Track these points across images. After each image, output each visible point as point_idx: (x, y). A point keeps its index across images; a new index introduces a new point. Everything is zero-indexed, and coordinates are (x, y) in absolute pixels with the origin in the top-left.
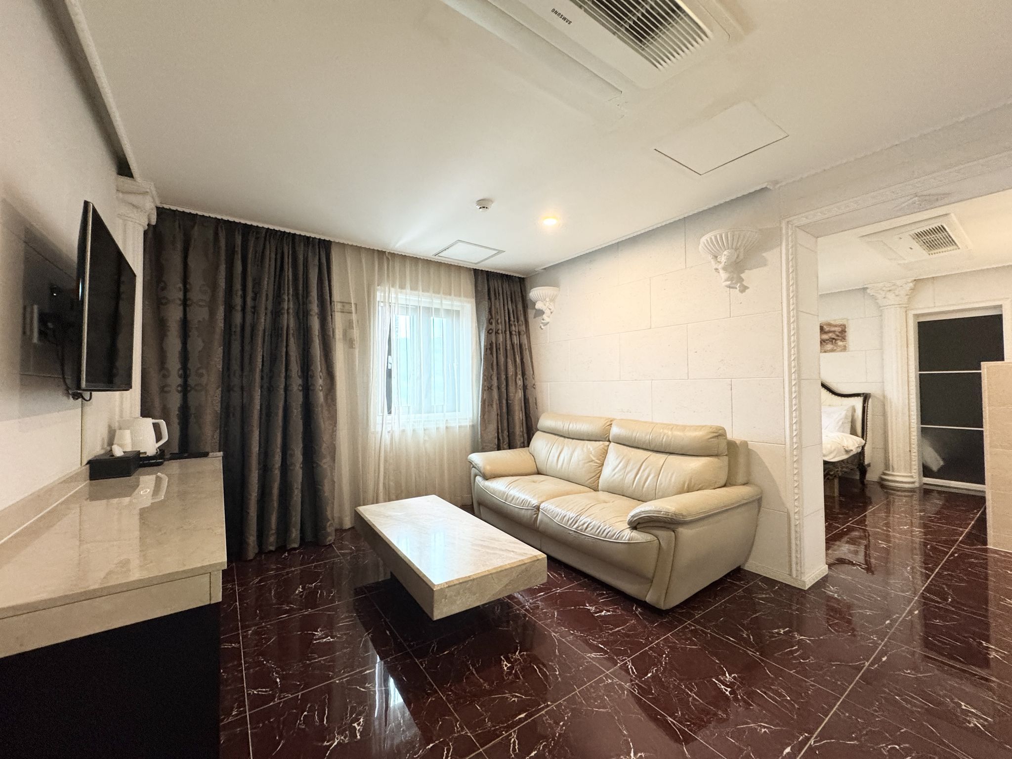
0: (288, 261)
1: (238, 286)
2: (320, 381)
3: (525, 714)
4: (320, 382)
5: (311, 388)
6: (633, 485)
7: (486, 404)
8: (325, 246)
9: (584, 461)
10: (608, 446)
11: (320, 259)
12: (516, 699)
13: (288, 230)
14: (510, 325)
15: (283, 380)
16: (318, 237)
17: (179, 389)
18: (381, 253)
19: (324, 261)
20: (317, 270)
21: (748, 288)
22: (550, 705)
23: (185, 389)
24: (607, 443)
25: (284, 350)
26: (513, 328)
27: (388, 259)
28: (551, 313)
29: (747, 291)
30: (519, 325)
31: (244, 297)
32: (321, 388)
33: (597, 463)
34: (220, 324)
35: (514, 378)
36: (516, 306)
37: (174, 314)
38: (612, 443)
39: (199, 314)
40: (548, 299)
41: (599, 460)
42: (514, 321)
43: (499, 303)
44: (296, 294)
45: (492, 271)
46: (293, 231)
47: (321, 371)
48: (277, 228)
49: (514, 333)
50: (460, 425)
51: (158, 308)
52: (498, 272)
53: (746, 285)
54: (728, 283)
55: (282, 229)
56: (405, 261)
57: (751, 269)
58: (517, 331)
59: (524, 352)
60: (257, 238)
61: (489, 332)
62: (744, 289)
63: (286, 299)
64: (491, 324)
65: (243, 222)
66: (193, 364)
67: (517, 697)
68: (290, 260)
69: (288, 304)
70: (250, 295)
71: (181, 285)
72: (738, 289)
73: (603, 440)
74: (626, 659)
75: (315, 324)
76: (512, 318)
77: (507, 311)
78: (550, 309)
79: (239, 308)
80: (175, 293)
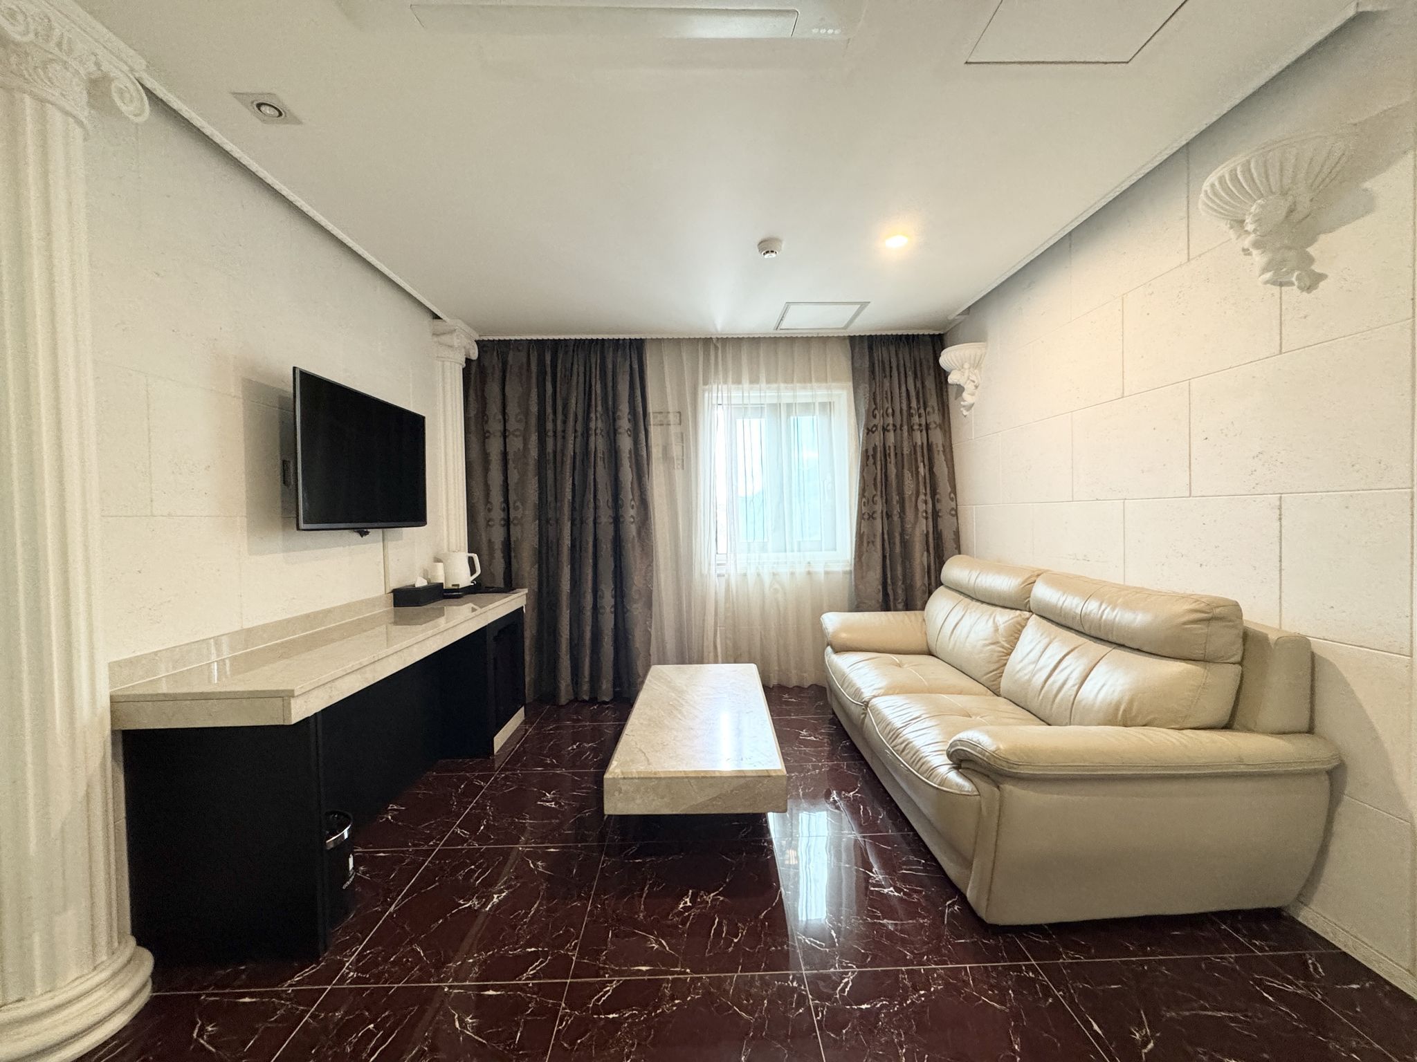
0: (596, 373)
1: (549, 410)
2: (630, 513)
3: (648, 968)
4: (632, 512)
5: (621, 520)
6: (1039, 695)
7: (862, 541)
8: (636, 347)
9: (984, 642)
10: (1028, 619)
11: (631, 366)
12: (656, 947)
13: (594, 337)
14: (910, 415)
15: (592, 510)
16: (627, 337)
17: (502, 522)
18: (707, 342)
19: (636, 366)
20: (627, 377)
21: (1322, 277)
22: (687, 973)
23: (507, 523)
24: (1027, 614)
25: (592, 477)
26: (916, 419)
27: (716, 348)
28: (976, 387)
29: (1322, 284)
30: (927, 414)
31: (554, 421)
32: (632, 520)
33: (1003, 647)
34: (534, 453)
35: (913, 499)
36: (923, 383)
37: (495, 446)
38: (1034, 616)
39: (515, 444)
40: (966, 366)
41: (1008, 643)
42: (918, 409)
43: (891, 383)
44: (606, 409)
45: (879, 334)
46: (600, 337)
47: (633, 499)
48: (584, 337)
49: (916, 427)
50: (826, 569)
51: (484, 442)
52: (889, 333)
53: (1318, 270)
54: (1268, 275)
55: (589, 337)
56: (740, 346)
57: (1331, 230)
58: (923, 423)
59: (936, 455)
60: (566, 353)
61: (869, 431)
62: (1312, 281)
63: (594, 418)
64: (875, 417)
65: (551, 338)
66: (512, 497)
67: (661, 944)
68: (598, 373)
69: (597, 424)
70: (560, 417)
71: (501, 417)
72: (1296, 283)
73: (1023, 608)
74: (852, 967)
75: (625, 443)
76: (914, 404)
77: (904, 394)
78: (974, 382)
79: (550, 433)
80: (495, 426)
